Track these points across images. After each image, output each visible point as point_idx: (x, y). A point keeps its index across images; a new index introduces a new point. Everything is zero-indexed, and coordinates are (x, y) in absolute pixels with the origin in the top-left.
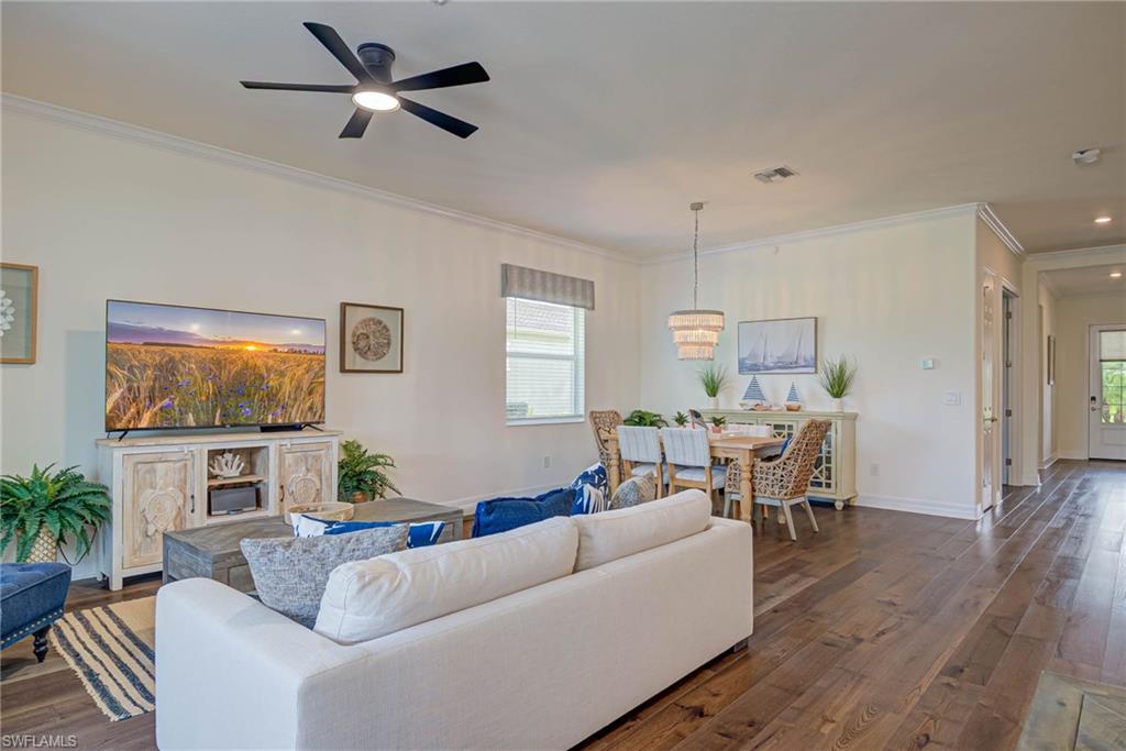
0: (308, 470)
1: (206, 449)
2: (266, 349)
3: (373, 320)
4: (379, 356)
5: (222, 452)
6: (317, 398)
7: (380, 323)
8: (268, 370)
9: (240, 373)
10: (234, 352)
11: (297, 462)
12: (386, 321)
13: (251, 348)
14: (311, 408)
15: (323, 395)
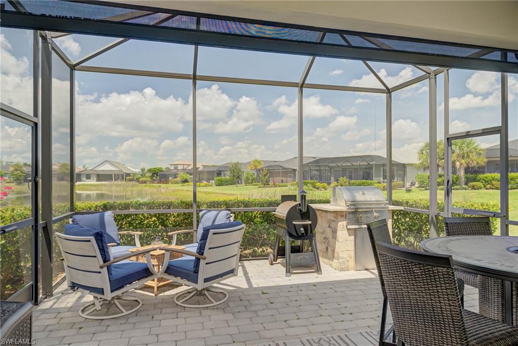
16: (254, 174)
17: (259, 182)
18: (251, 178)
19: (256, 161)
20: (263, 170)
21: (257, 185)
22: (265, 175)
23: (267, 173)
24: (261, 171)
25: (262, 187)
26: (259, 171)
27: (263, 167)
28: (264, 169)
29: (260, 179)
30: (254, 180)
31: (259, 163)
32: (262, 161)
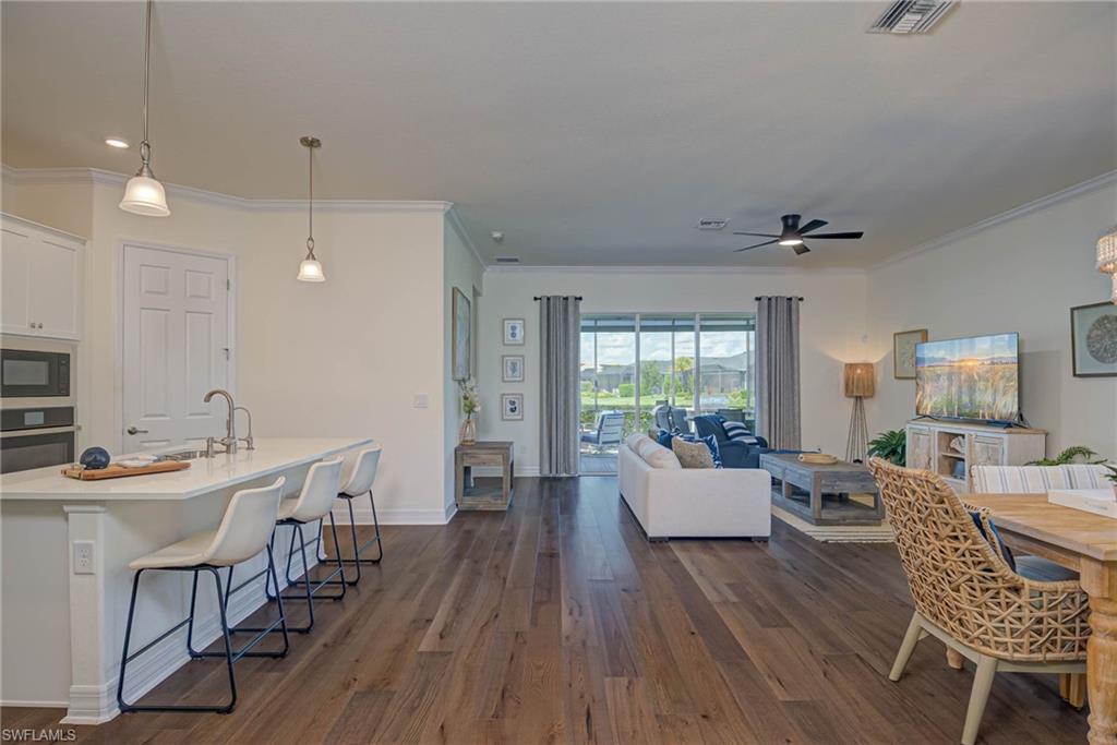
0: (989, 458)
1: (937, 430)
3: (1106, 317)
5: (955, 435)
8: (980, 378)
10: (962, 368)
11: (982, 448)
13: (970, 364)
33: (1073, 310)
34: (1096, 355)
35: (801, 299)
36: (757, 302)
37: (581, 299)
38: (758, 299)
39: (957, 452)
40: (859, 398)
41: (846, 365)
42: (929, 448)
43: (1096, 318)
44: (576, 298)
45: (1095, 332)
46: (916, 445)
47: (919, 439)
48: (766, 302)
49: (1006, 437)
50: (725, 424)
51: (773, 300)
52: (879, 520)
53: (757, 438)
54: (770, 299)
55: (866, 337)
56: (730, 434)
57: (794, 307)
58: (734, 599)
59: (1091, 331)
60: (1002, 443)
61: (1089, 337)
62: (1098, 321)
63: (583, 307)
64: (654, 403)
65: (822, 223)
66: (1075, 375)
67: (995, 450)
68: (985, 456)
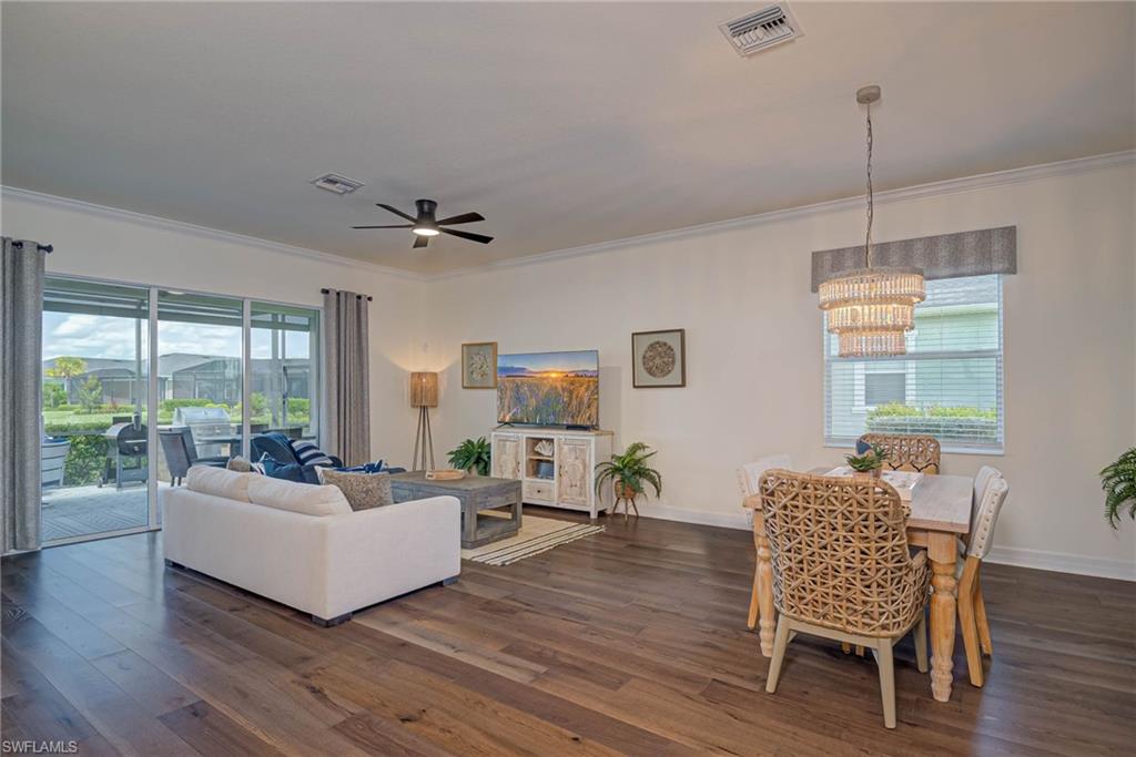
0: (577, 458)
1: (525, 436)
2: (561, 375)
3: (658, 343)
4: (665, 373)
5: (541, 440)
6: (593, 410)
7: (665, 344)
8: (563, 390)
9: (548, 394)
10: (544, 379)
11: (570, 450)
12: (670, 343)
13: (554, 375)
14: (589, 418)
15: (597, 408)
16: (63, 386)
17: (76, 403)
18: (53, 394)
19: (69, 360)
20: (85, 379)
21: (71, 409)
22: (92, 390)
23: (97, 386)
24: (82, 382)
25: (85, 413)
26: (74, 380)
27: (86, 372)
28: (90, 376)
29: (78, 397)
30: (62, 398)
31: (77, 363)
32: (83, 359)
33: (633, 334)
34: (650, 372)
35: (370, 299)
36: (323, 295)
37: (49, 249)
38: (326, 292)
39: (540, 454)
40: (424, 409)
41: (413, 374)
42: (517, 453)
43: (649, 344)
44: (39, 248)
45: (650, 353)
46: (502, 451)
47: (504, 445)
48: (335, 296)
49: (593, 439)
50: (294, 445)
51: (342, 296)
52: (516, 530)
53: (331, 458)
54: (338, 294)
55: (426, 345)
56: (303, 456)
57: (363, 306)
58: (542, 669)
59: (646, 352)
60: (590, 444)
61: (644, 357)
62: (652, 345)
63: (52, 264)
64: (111, 421)
65: (475, 217)
66: (635, 387)
67: (582, 451)
68: (573, 457)
